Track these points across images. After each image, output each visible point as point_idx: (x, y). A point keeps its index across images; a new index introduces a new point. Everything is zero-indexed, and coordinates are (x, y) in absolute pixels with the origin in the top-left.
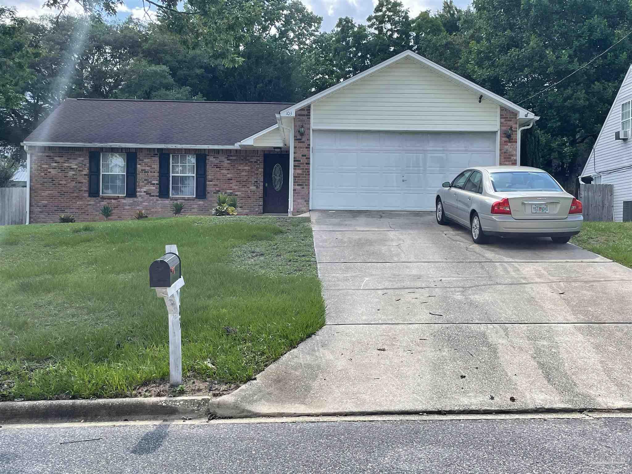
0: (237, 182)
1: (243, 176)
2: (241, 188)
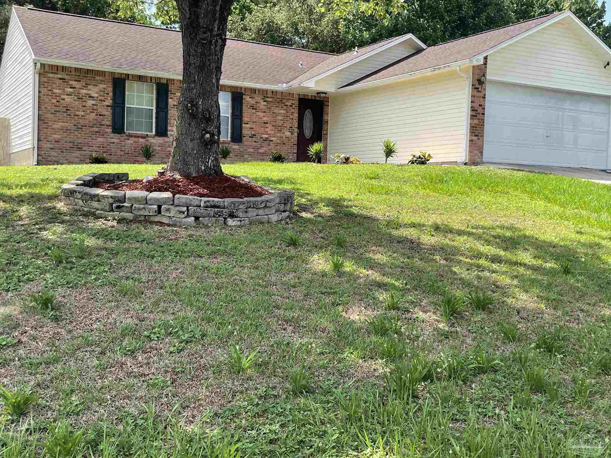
0: (272, 126)
1: (278, 120)
2: (278, 133)
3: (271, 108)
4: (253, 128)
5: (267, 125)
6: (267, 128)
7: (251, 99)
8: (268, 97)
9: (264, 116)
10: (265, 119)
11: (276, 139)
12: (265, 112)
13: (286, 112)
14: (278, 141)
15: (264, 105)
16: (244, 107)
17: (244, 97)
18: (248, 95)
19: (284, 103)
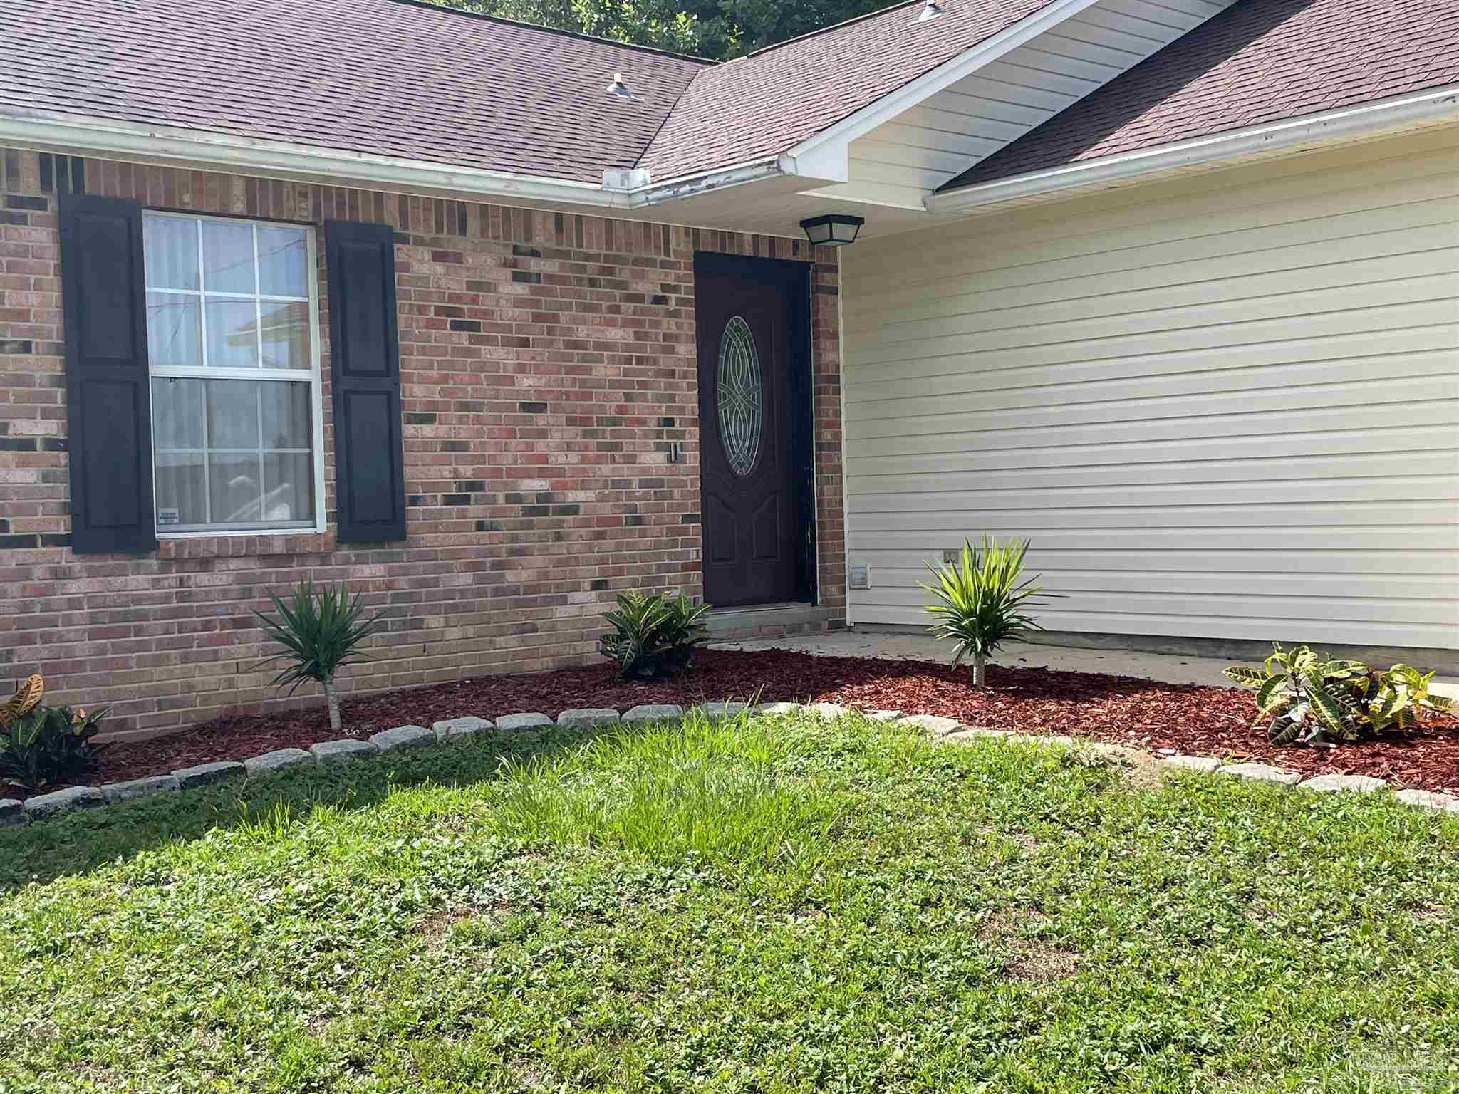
3: (555, 318)
4: (463, 446)
5: (541, 420)
6: (542, 434)
7: (440, 268)
8: (535, 254)
9: (521, 369)
10: (527, 382)
11: (591, 495)
12: (524, 343)
13: (638, 336)
14: (606, 510)
15: (518, 302)
16: (401, 317)
17: (401, 253)
18: (419, 241)
19: (622, 285)
